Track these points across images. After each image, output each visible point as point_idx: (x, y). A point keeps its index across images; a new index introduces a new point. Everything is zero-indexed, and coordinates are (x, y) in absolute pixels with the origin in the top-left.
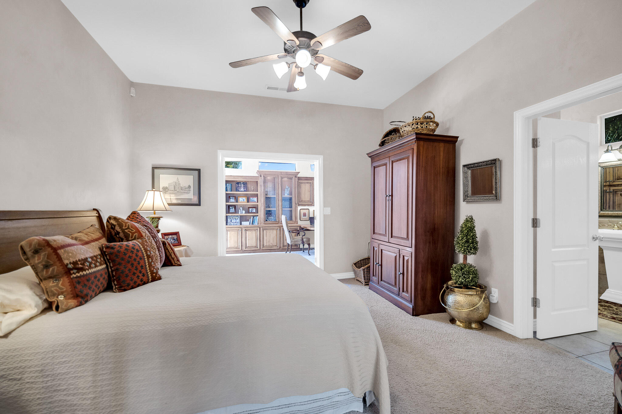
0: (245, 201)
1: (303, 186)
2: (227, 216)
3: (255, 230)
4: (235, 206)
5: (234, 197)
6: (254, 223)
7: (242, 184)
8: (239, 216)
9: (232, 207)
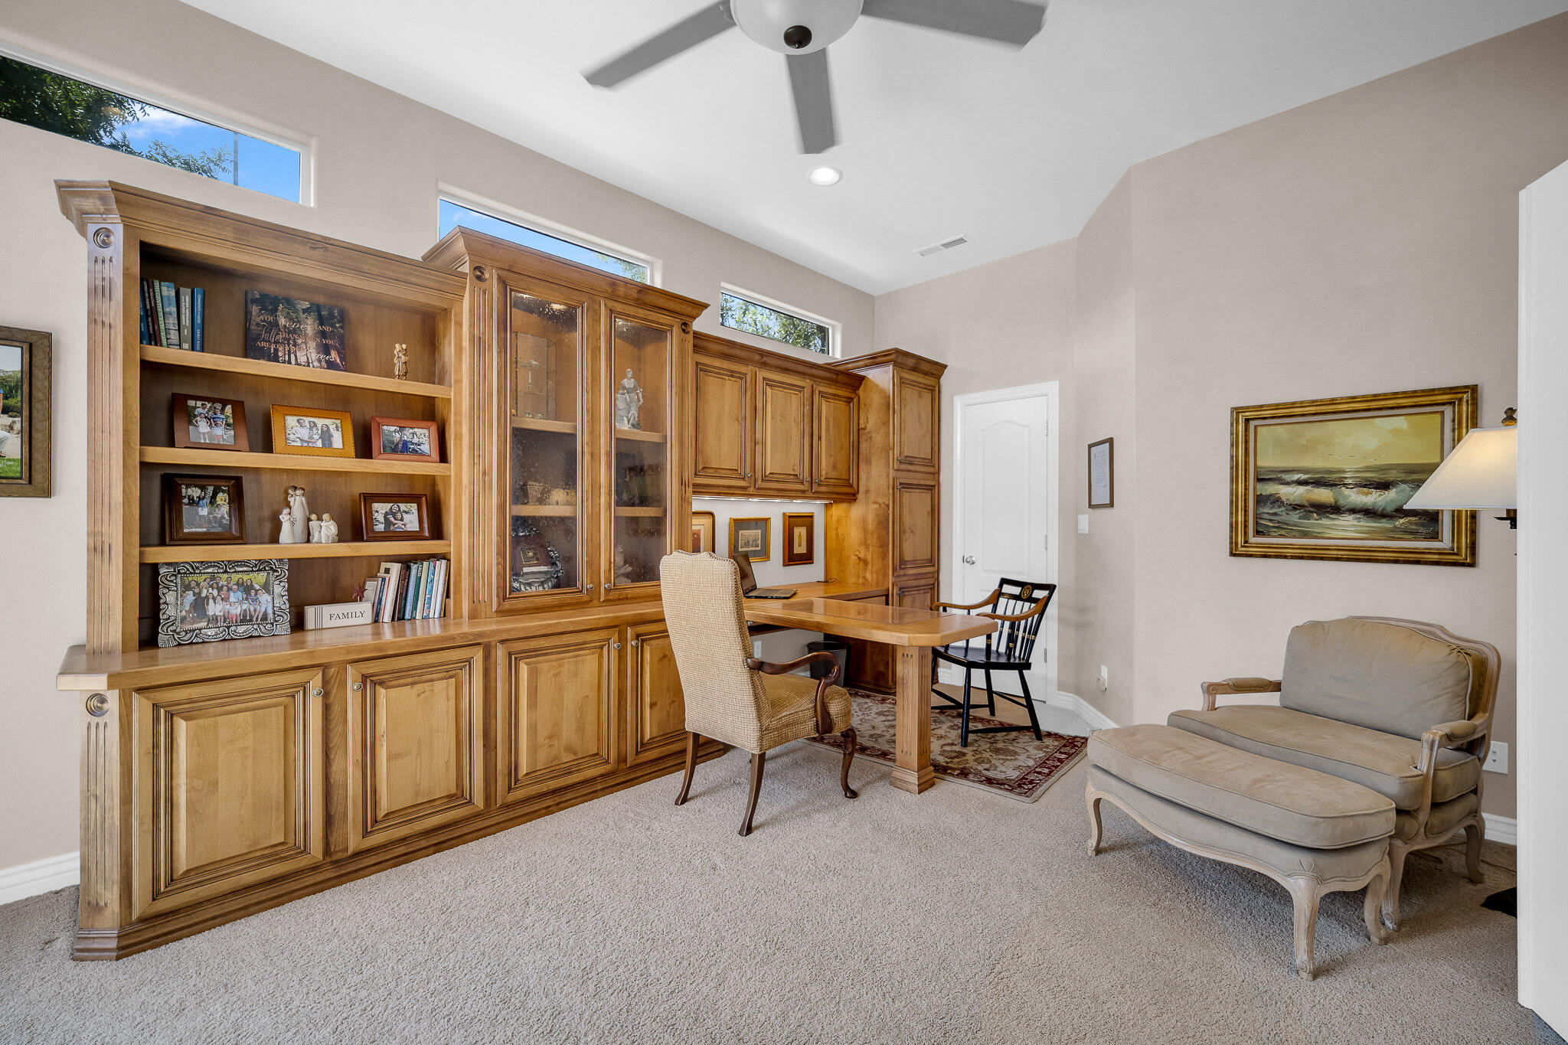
0: (337, 441)
1: (712, 384)
2: (150, 580)
3: (450, 671)
4: (233, 483)
5: (224, 403)
6: (415, 608)
7: (304, 311)
8: (280, 560)
9: (203, 488)
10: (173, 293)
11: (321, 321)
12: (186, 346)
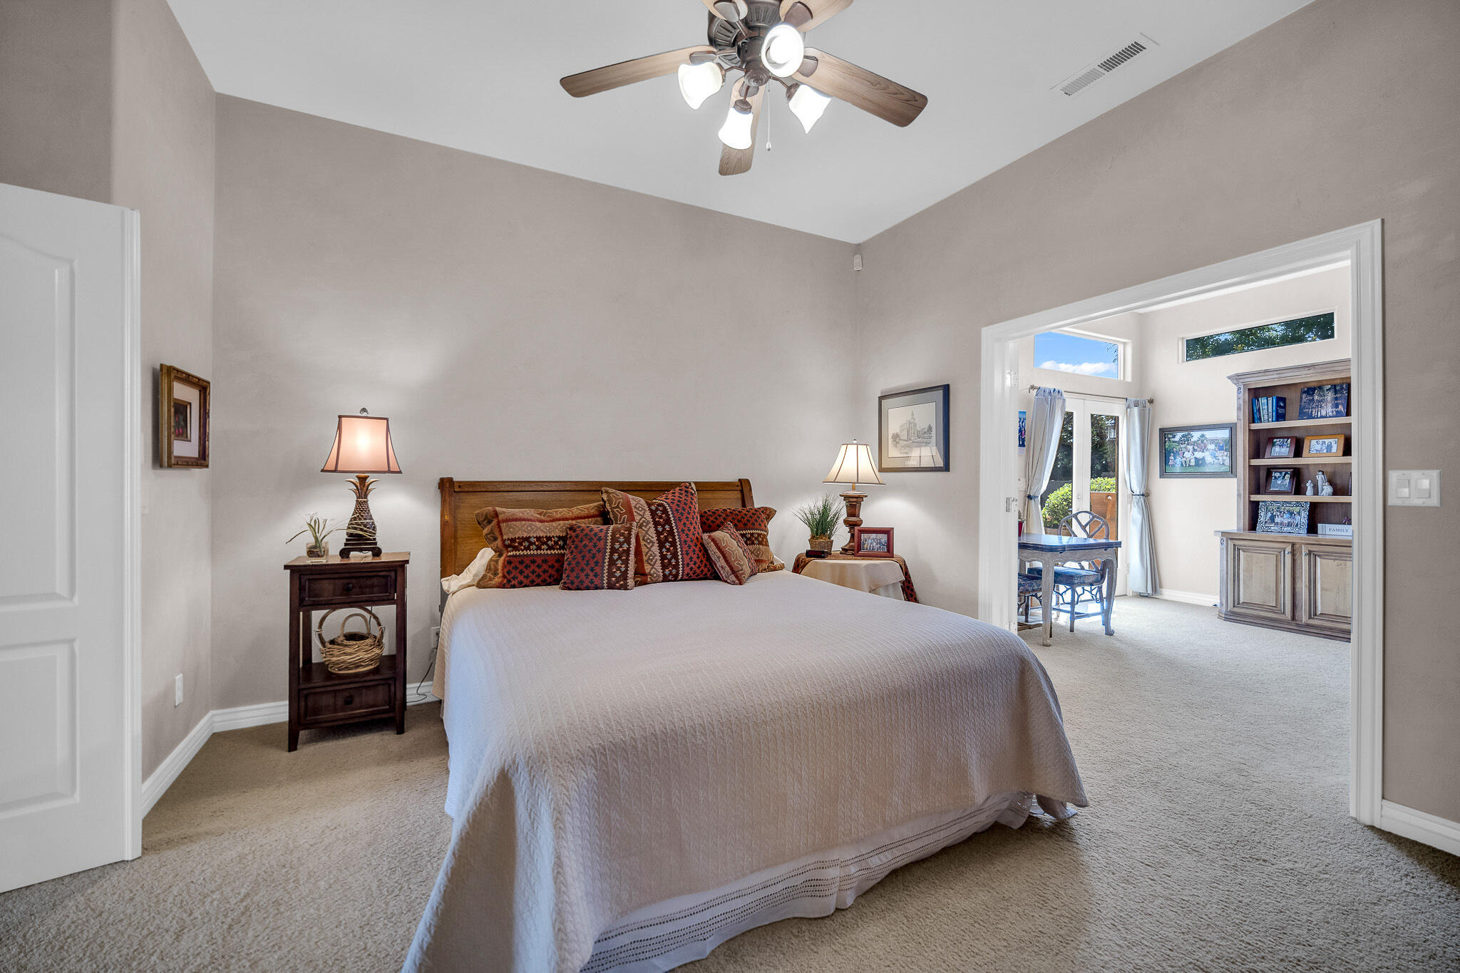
4: (1292, 471)
7: (1327, 390)
8: (1306, 502)
9: (1281, 473)
10: (1266, 401)
11: (1336, 392)
12: (1270, 420)
